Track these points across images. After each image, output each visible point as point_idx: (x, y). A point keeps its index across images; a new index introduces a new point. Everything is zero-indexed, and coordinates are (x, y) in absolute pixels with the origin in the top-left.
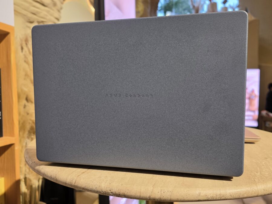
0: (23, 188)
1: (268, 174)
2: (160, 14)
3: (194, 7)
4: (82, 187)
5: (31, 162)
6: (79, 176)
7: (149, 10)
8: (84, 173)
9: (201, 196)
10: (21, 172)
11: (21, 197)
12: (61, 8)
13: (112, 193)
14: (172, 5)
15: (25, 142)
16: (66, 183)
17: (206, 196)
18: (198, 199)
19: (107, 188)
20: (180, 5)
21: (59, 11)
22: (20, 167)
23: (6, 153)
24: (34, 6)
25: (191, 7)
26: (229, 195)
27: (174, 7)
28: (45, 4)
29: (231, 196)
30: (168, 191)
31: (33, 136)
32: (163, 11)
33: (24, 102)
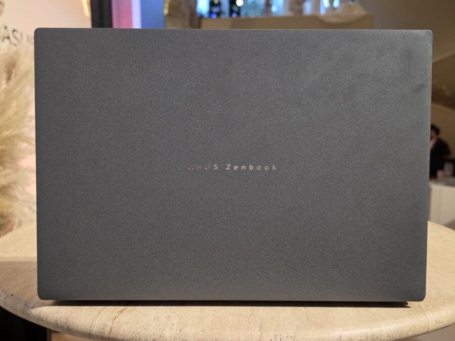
4: (126, 339)
6: (115, 318)
8: (122, 311)
9: (343, 340)
16: (90, 335)
26: (386, 335)
30: (287, 337)
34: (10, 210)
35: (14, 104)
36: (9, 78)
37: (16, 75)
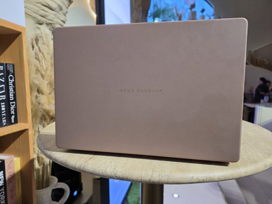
0: (37, 165)
1: (247, 158)
2: (150, 20)
3: (178, 14)
4: (90, 171)
5: (43, 148)
6: (86, 162)
7: (141, 16)
8: (91, 158)
9: (194, 179)
10: (34, 152)
11: (35, 172)
12: (67, 13)
13: (116, 177)
14: (160, 12)
15: (38, 127)
16: (75, 168)
17: (198, 179)
18: (191, 182)
19: (112, 172)
20: (166, 12)
21: (65, 15)
22: (34, 148)
23: (21, 137)
24: (43, 10)
25: (176, 14)
26: (217, 178)
27: (161, 14)
28: (53, 9)
29: (219, 178)
30: (165, 175)
31: (45, 122)
32: (152, 17)
33: (36, 93)
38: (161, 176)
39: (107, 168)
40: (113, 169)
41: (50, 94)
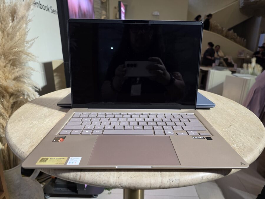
1: (241, 145)
30: (176, 180)
34: (22, 89)
35: (18, 34)
36: (13, 20)
37: (17, 18)
38: (171, 182)
39: (110, 177)
40: (117, 178)
41: (5, 67)
